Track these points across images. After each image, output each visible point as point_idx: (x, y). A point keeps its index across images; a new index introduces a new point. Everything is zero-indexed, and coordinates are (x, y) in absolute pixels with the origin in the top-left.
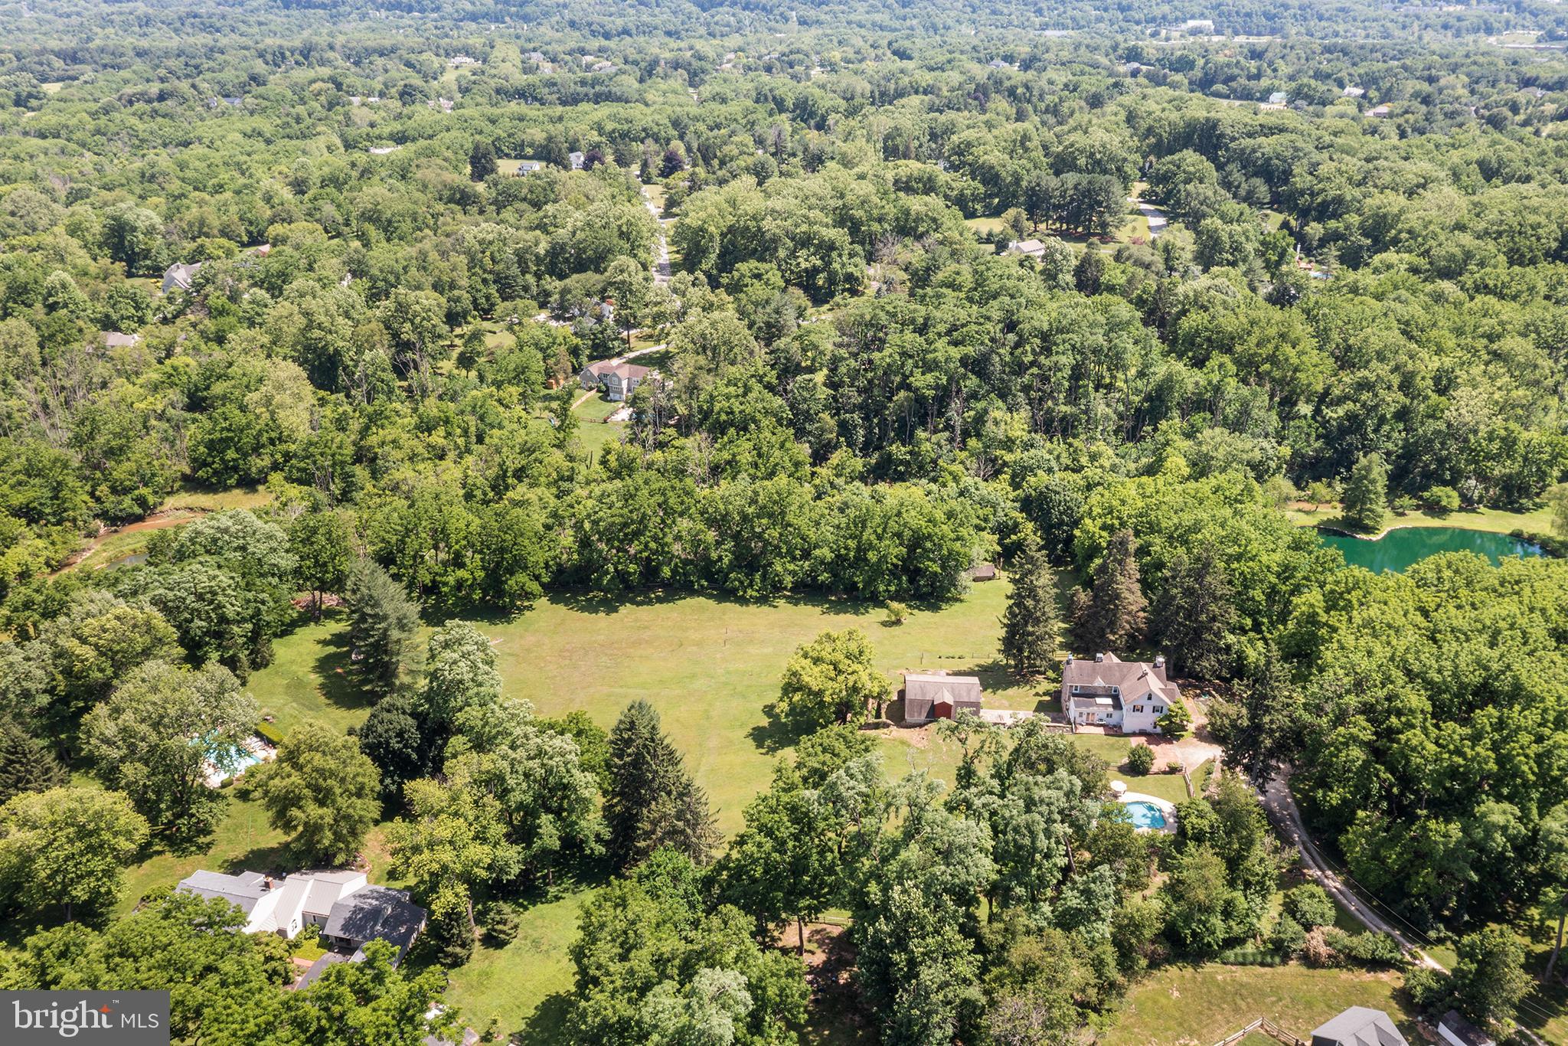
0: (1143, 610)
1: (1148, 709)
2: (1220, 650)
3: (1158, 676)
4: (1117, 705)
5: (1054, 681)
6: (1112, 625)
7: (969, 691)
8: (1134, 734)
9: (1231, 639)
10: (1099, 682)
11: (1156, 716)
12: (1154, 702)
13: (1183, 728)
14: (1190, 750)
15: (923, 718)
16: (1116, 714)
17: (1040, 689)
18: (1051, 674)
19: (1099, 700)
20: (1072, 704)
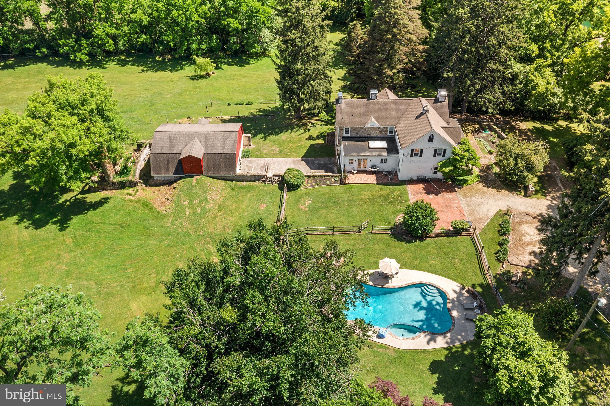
0: (424, 42)
1: (428, 153)
2: (504, 79)
3: (439, 112)
4: (393, 149)
5: (328, 122)
6: (389, 60)
7: (225, 140)
8: (411, 182)
9: (518, 67)
10: (373, 123)
11: (438, 160)
12: (436, 144)
13: (469, 172)
14: (477, 199)
15: (171, 175)
16: (391, 159)
17: (314, 132)
18: (324, 116)
19: (373, 144)
20: (341, 148)
